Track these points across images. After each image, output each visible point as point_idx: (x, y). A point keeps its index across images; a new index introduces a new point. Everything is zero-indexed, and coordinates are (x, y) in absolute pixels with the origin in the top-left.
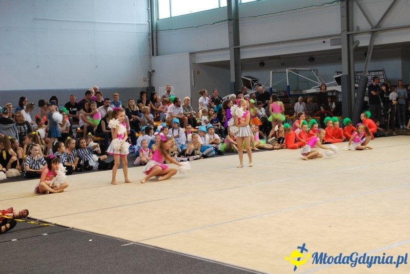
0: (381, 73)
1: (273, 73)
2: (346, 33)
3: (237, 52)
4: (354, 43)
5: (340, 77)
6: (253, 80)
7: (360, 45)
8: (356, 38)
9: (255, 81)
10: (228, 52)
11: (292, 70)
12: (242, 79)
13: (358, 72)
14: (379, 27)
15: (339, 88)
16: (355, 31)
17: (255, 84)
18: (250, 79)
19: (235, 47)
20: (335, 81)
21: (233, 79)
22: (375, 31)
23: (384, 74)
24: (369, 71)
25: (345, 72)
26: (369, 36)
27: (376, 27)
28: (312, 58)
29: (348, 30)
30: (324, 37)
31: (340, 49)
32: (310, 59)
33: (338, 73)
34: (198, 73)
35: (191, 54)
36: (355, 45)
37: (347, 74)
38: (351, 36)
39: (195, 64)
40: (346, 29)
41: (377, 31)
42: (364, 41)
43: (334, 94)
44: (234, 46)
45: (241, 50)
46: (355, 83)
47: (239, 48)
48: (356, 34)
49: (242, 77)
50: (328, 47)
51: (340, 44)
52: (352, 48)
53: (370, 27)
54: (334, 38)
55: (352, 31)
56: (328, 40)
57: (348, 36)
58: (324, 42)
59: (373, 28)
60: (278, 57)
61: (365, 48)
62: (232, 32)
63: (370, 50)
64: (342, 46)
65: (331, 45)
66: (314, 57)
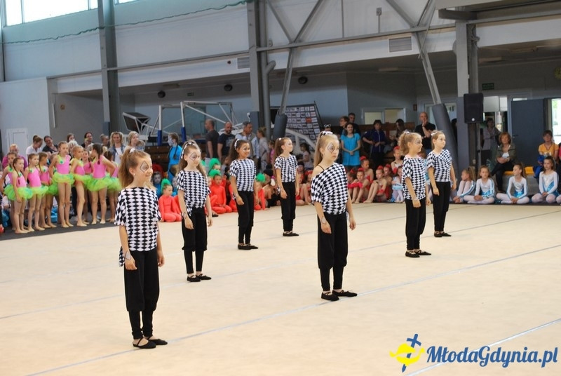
0: (312, 108)
1: (163, 108)
2: (255, 50)
3: (112, 76)
4: (267, 64)
6: (141, 120)
7: (278, 67)
8: (272, 57)
9: (143, 120)
10: (99, 77)
11: (189, 104)
12: (125, 117)
16: (269, 47)
17: (143, 124)
18: (134, 118)
19: (108, 69)
21: (107, 118)
22: (295, 47)
23: (317, 110)
24: (287, 107)
25: (256, 108)
26: (287, 53)
27: (295, 41)
28: (228, 86)
29: (259, 45)
30: (228, 55)
31: (248, 74)
34: (63, 107)
35: (50, 79)
36: (269, 68)
37: (258, 110)
38: (263, 54)
39: (57, 94)
40: (255, 43)
41: (296, 47)
42: (281, 62)
44: (108, 67)
45: (119, 74)
47: (116, 71)
48: (272, 51)
49: (124, 114)
50: (234, 69)
51: (248, 66)
52: (265, 71)
53: (287, 41)
54: (241, 57)
55: (266, 46)
56: (234, 60)
57: (259, 54)
58: (229, 62)
59: (291, 43)
60: (175, 85)
62: (104, 46)
64: (251, 69)
65: (239, 67)
66: (232, 84)
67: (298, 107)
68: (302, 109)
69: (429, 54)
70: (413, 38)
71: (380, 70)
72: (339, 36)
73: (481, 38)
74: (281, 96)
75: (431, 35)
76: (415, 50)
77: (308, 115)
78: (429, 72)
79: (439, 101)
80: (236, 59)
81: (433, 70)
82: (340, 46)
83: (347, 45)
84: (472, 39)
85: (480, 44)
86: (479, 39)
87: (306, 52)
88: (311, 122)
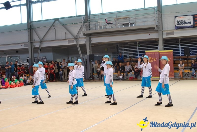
0: (45, 58)
2: (30, 42)
4: (33, 46)
5: (28, 60)
7: (36, 47)
8: (34, 44)
11: (8, 56)
13: (36, 57)
14: (43, 40)
15: (28, 64)
16: (34, 41)
20: (26, 61)
22: (41, 42)
23: (46, 58)
25: (30, 58)
26: (39, 43)
28: (17, 52)
29: (31, 41)
30: (21, 43)
31: (28, 48)
32: (16, 52)
33: (28, 57)
36: (34, 47)
37: (31, 58)
40: (30, 40)
42: (37, 45)
43: (27, 66)
46: (34, 62)
50: (23, 47)
51: (28, 46)
52: (33, 48)
53: (39, 40)
54: (25, 44)
55: (33, 41)
56: (23, 45)
57: (31, 43)
58: (21, 45)
59: (40, 40)
60: (3, 51)
61: (38, 48)
63: (40, 48)
64: (29, 47)
65: (24, 47)
66: (18, 51)
67: (40, 57)
68: (42, 58)
69: (79, 44)
70: (75, 40)
71: (62, 48)
72: (55, 39)
73: (92, 40)
74: (38, 54)
75: (79, 40)
76: (75, 43)
77: (43, 59)
78: (79, 49)
79: (82, 56)
80: (24, 44)
81: (80, 49)
82: (54, 42)
83: (56, 41)
84: (90, 41)
85: (92, 42)
86: (91, 41)
87: (45, 43)
88: (44, 61)
